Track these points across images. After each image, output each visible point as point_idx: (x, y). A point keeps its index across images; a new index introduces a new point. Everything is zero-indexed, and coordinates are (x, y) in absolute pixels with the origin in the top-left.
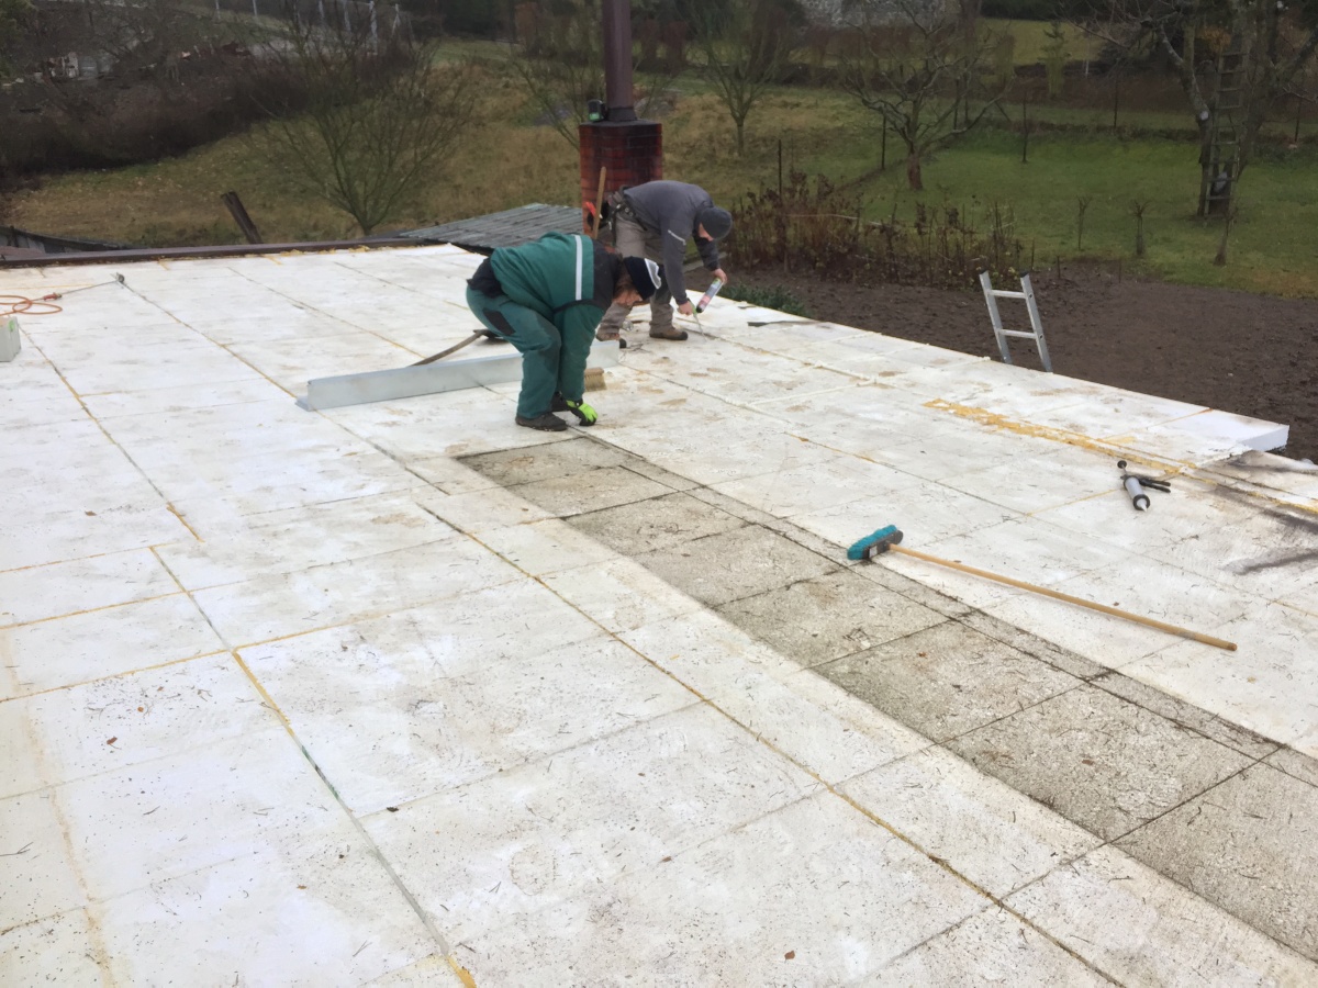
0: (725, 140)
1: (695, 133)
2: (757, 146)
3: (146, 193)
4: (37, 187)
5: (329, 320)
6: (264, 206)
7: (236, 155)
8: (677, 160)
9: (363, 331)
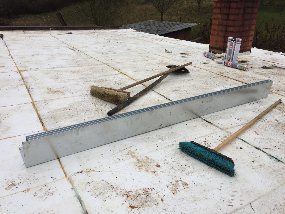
2: (203, 10)
3: (45, 20)
8: (181, 13)
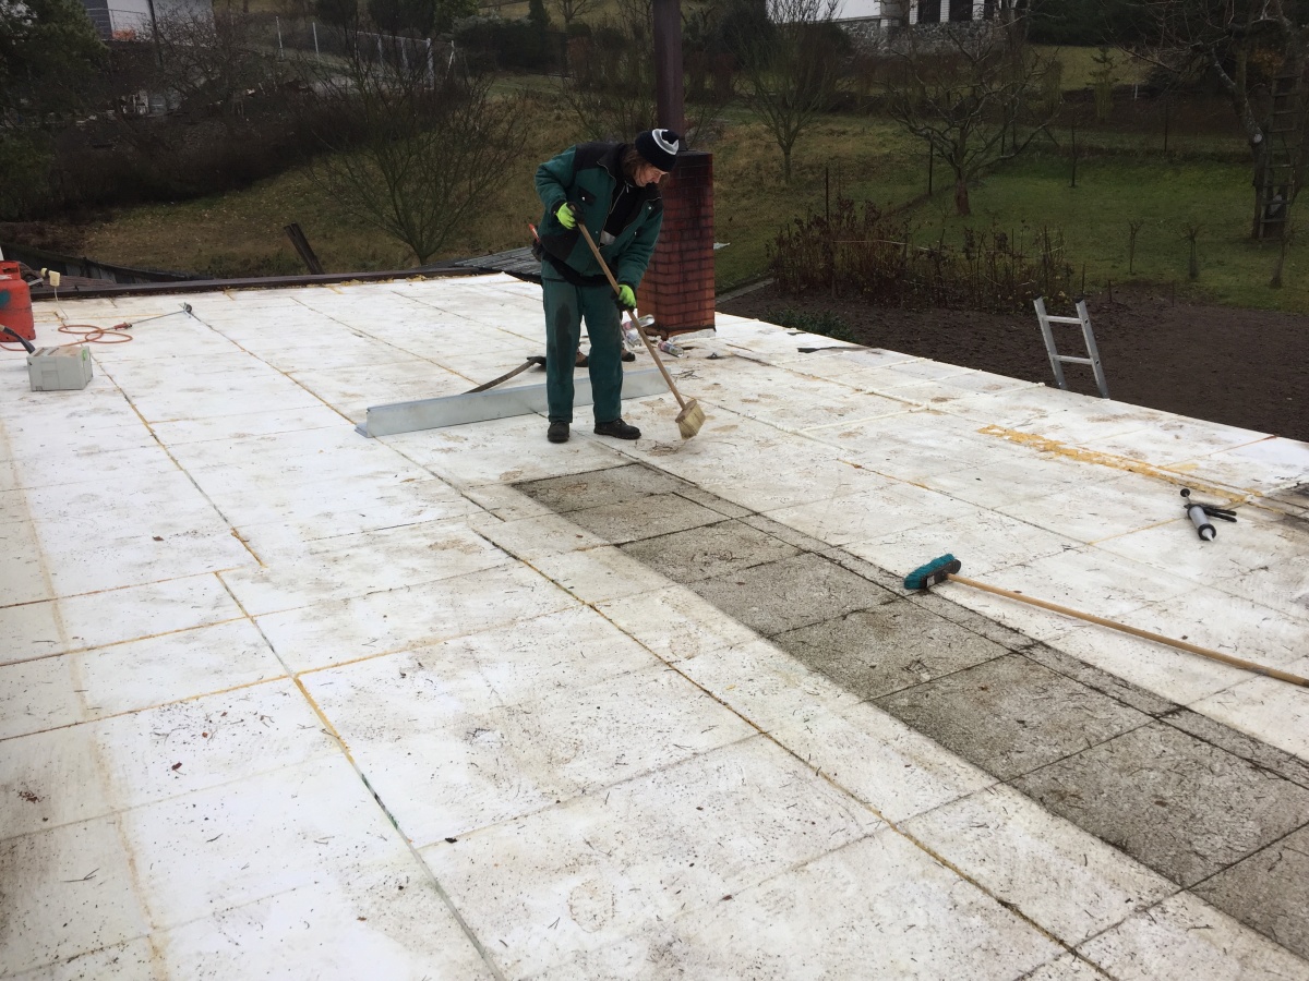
0: (772, 168)
1: (743, 162)
2: (803, 174)
3: (212, 225)
4: (109, 219)
5: (386, 348)
6: (325, 236)
7: (298, 187)
8: (726, 188)
9: (419, 358)
